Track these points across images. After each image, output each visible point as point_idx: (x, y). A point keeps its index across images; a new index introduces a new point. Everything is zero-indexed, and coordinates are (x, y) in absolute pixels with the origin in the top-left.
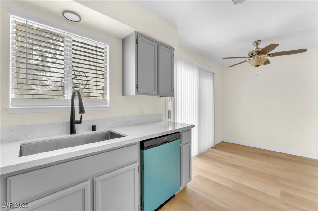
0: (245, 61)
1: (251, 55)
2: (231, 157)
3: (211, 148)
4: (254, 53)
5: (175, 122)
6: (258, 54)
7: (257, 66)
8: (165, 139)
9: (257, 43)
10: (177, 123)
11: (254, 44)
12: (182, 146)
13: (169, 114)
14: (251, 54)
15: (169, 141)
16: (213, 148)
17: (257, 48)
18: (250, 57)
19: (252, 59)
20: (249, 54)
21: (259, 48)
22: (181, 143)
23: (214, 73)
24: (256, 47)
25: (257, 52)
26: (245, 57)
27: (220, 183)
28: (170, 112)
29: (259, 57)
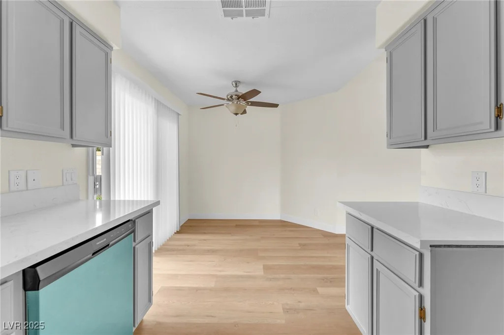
0: (223, 105)
1: (230, 99)
2: (205, 240)
3: (175, 233)
4: (234, 97)
5: (112, 199)
6: (238, 99)
7: (236, 114)
8: (100, 242)
9: (237, 84)
10: (115, 201)
11: (233, 84)
12: (137, 247)
13: (95, 185)
14: (230, 97)
15: (111, 243)
16: (178, 233)
17: (237, 91)
18: (228, 100)
19: (231, 103)
20: (227, 96)
21: (239, 91)
22: (134, 241)
23: (178, 114)
24: (235, 89)
25: (236, 95)
26: (224, 99)
27: (197, 286)
28: (98, 179)
29: (239, 103)
